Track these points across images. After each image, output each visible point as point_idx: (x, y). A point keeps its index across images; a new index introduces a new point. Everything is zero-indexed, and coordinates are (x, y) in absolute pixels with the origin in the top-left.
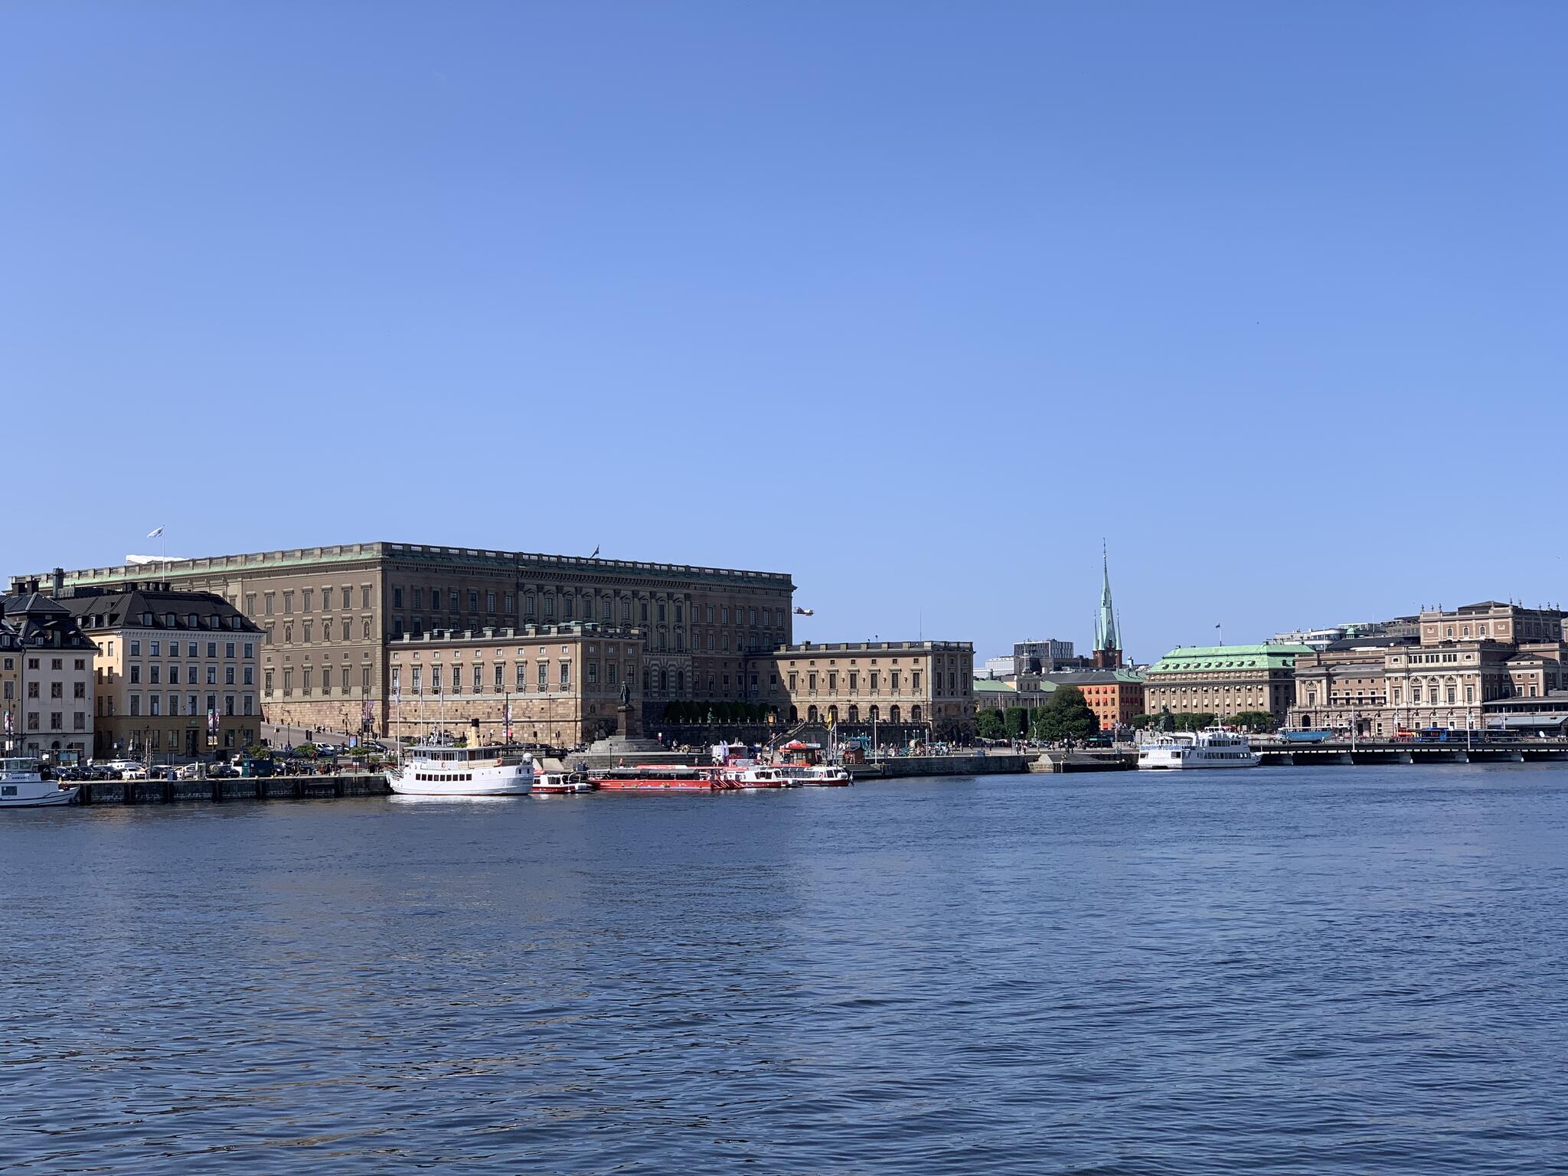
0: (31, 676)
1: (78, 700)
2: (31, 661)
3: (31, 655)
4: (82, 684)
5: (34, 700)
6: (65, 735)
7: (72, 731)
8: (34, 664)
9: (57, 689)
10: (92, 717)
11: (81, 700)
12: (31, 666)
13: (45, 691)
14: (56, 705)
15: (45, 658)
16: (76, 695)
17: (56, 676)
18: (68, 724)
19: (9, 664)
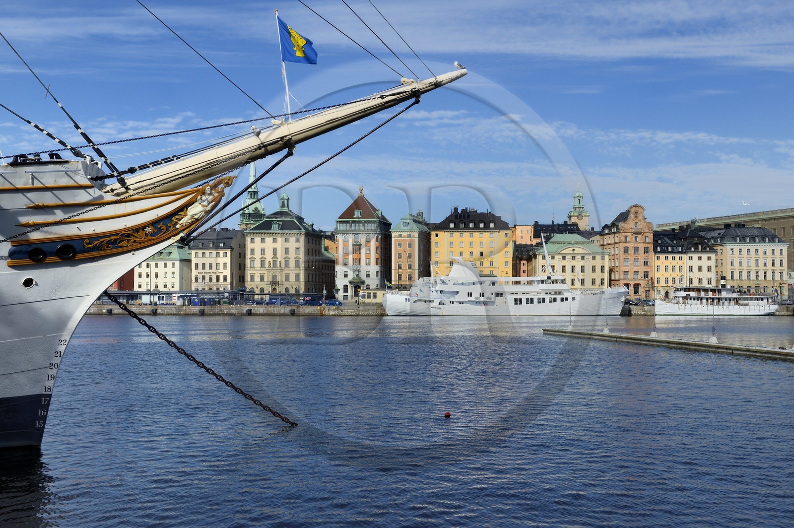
0: (690, 263)
2: (689, 257)
3: (690, 255)
4: (711, 266)
5: (690, 273)
8: (691, 258)
9: (701, 268)
10: (715, 280)
11: (710, 273)
12: (689, 259)
13: (695, 269)
14: (700, 275)
15: (695, 256)
17: (700, 263)
18: (704, 282)
19: (681, 258)
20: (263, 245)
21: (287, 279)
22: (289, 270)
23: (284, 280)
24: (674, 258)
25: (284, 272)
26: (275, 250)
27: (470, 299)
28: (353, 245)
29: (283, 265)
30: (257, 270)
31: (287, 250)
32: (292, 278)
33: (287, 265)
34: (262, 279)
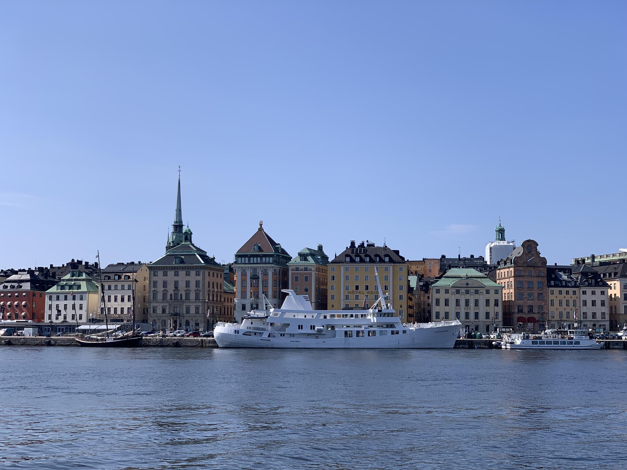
0: (583, 297)
1: (602, 307)
2: (583, 291)
4: (604, 301)
5: (584, 307)
6: (598, 321)
7: (600, 319)
8: (584, 293)
9: (594, 303)
10: (608, 314)
11: (604, 307)
13: (589, 303)
14: (594, 309)
15: (589, 290)
16: (602, 305)
17: (594, 298)
18: (599, 317)
19: (574, 293)
20: (165, 278)
21: (188, 311)
22: (190, 302)
23: (185, 312)
24: (567, 293)
25: (185, 304)
26: (176, 283)
27: (301, 331)
28: (251, 278)
29: (184, 298)
30: (159, 302)
31: (188, 284)
32: (193, 311)
33: (187, 297)
34: (164, 311)
